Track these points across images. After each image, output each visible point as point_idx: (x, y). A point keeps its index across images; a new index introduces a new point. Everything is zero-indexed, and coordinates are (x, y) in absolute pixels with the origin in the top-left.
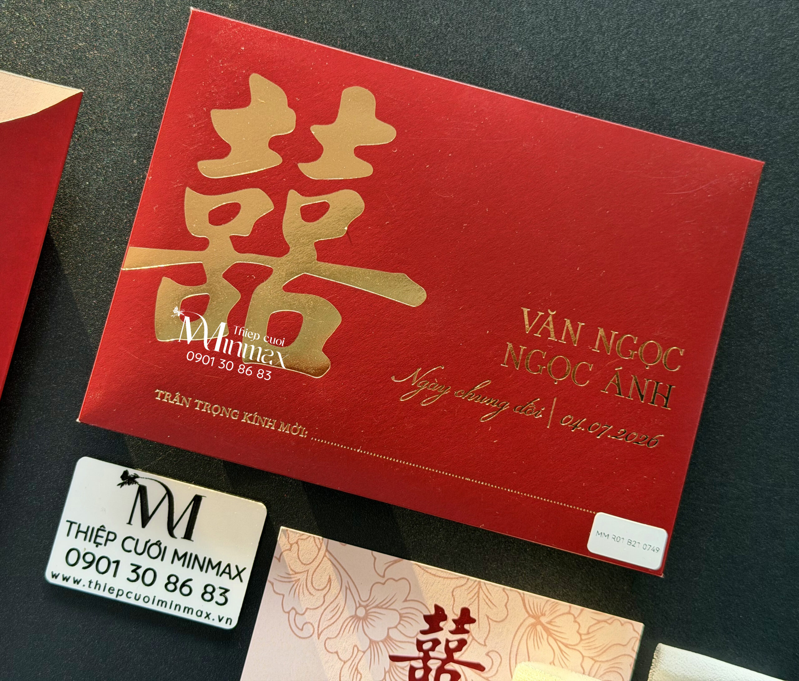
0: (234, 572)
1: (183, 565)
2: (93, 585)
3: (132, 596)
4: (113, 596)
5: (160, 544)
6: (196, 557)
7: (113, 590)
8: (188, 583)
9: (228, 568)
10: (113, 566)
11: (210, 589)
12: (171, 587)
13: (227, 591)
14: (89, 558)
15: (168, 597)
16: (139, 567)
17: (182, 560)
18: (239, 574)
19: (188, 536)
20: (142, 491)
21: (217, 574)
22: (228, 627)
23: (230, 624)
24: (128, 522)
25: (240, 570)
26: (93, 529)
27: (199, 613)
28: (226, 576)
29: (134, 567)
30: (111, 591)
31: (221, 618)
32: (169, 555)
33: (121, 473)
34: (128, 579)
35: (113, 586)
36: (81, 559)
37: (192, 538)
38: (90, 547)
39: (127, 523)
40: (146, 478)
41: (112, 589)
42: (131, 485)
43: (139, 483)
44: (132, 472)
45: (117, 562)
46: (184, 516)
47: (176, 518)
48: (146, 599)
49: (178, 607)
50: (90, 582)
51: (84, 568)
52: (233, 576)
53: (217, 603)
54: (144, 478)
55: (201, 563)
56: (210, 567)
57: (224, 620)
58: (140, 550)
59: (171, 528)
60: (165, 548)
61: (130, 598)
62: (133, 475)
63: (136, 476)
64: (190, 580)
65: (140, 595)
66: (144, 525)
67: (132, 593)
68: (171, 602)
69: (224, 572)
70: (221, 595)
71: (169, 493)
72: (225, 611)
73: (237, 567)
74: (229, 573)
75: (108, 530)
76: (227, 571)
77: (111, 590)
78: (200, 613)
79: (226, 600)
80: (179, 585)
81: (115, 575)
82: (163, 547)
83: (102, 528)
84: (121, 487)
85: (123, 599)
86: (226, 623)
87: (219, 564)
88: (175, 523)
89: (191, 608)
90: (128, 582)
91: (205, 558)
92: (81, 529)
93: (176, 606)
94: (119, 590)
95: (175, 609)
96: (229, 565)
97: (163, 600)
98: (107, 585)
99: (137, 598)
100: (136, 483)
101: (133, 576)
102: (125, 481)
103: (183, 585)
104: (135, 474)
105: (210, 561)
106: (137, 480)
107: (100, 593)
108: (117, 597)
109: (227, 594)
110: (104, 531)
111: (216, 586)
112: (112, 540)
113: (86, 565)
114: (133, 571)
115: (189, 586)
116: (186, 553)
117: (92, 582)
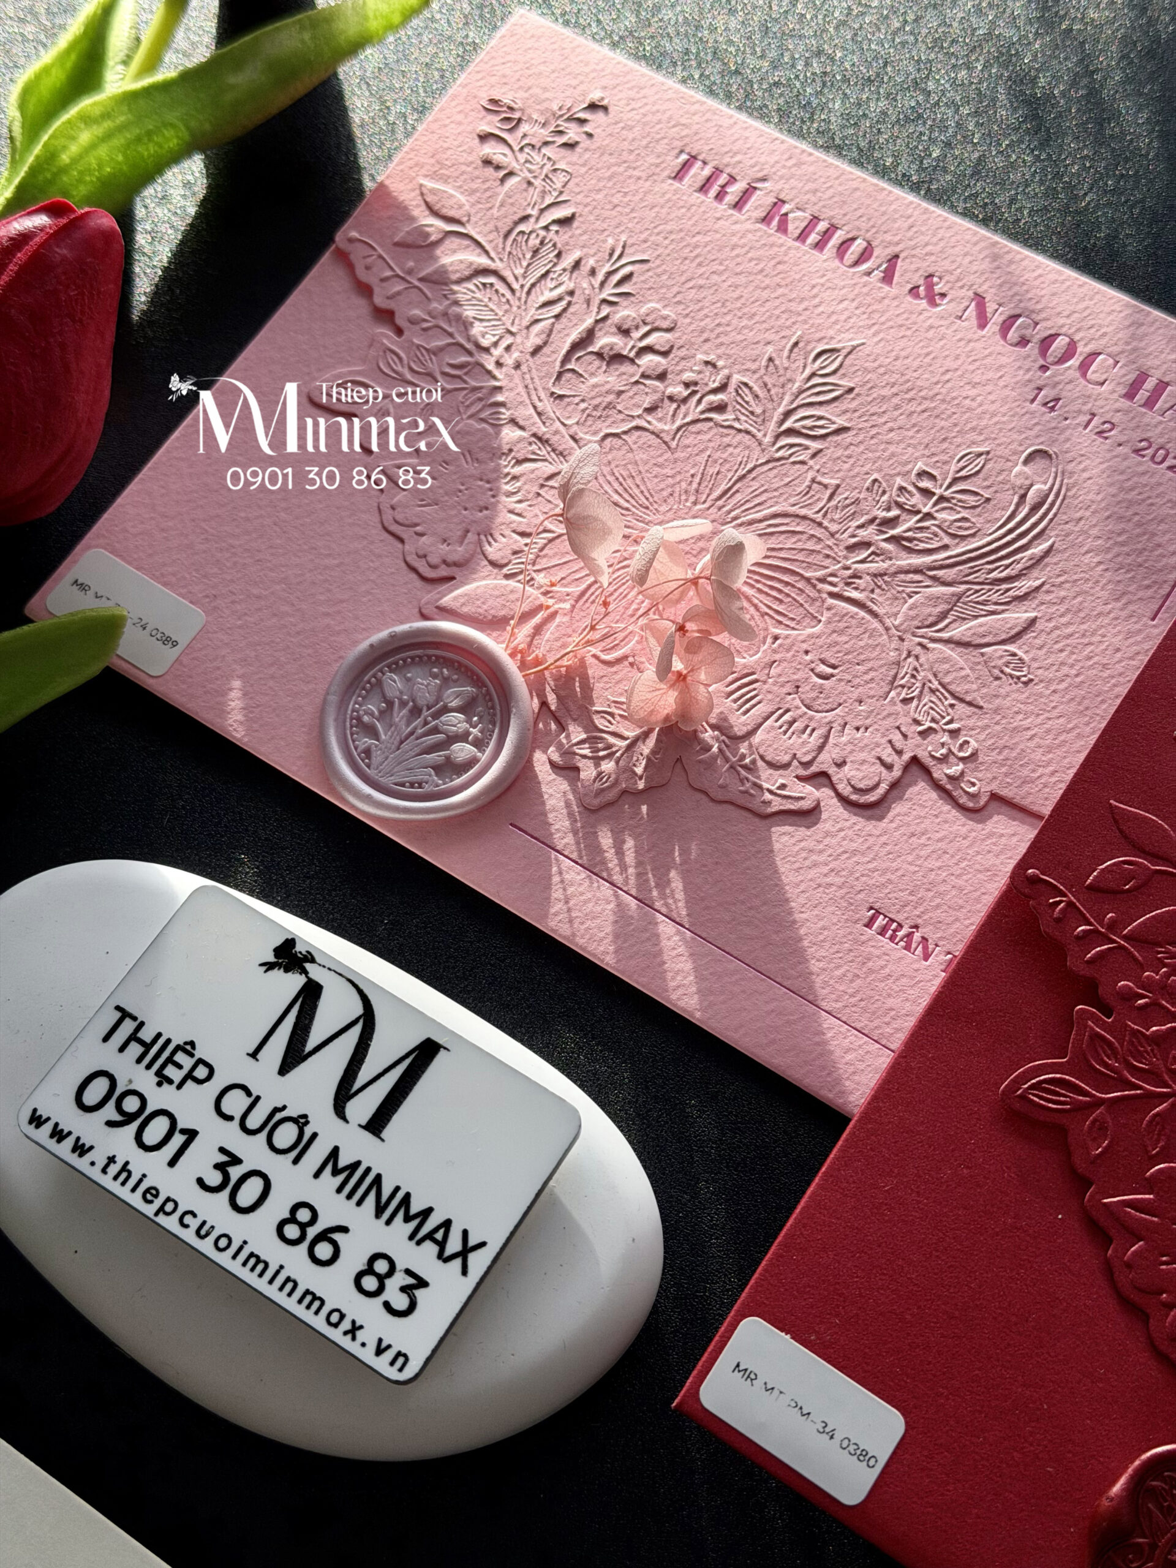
0: (454, 1245)
1: (339, 1190)
2: (113, 1169)
3: (194, 1224)
4: (149, 1210)
5: (307, 1123)
6: (378, 1179)
7: (156, 1196)
8: (336, 1236)
9: (442, 1231)
10: (178, 1140)
11: (381, 1267)
12: (292, 1231)
13: (422, 1283)
14: (131, 1104)
15: (274, 1252)
16: (236, 1161)
17: (341, 1178)
18: (464, 1254)
19: (376, 1125)
20: (311, 993)
21: (411, 1238)
22: (392, 1373)
23: (401, 1370)
24: (251, 1051)
25: (472, 1242)
26: (168, 1041)
27: (335, 1318)
28: (430, 1248)
29: (224, 1158)
30: (149, 1197)
31: (384, 1345)
32: (316, 1155)
34: (200, 1182)
35: (159, 1187)
36: (111, 1104)
37: (383, 1135)
38: (144, 1080)
39: (248, 1054)
40: (329, 969)
41: (154, 1192)
42: (290, 974)
43: (311, 975)
45: (191, 1135)
46: (381, 1079)
47: (363, 1076)
48: (223, 1242)
49: (290, 1286)
50: (112, 1160)
51: (110, 1124)
52: (448, 1253)
53: (387, 1305)
54: (324, 966)
55: (384, 1198)
56: (401, 1214)
57: (389, 1355)
58: (253, 1122)
59: (344, 1094)
60: (314, 1136)
61: (186, 1226)
62: (304, 952)
63: (310, 958)
64: (344, 1230)
66: (285, 1068)
67: (195, 1215)
68: (277, 1267)
69: (430, 1236)
70: (403, 1289)
71: (368, 1019)
72: (398, 1333)
73: (465, 1233)
74: (442, 1245)
75: (198, 1054)
76: (439, 1236)
77: (151, 1194)
79: (412, 1307)
80: (312, 1232)
81: (172, 1163)
82: (308, 1131)
83: (188, 1048)
84: (266, 971)
85: (170, 1223)
86: (392, 1363)
87: (427, 1213)
88: (356, 1087)
89: (319, 1299)
90: (197, 1187)
91: (397, 1189)
92: (140, 1035)
93: (288, 1279)
94: (168, 1199)
95: (281, 1289)
96: (447, 1224)
97: (263, 1257)
98: (145, 1180)
99: (203, 1232)
101: (214, 1179)
102: (281, 961)
103: (324, 1236)
104: (308, 952)
105: (407, 1199)
106: (308, 966)
107: (124, 1193)
108: (156, 1214)
109: (419, 1293)
110: (192, 1055)
111: (400, 1265)
112: (200, 1082)
113: (118, 1118)
114: (218, 1167)
115: (335, 1244)
116: (358, 1164)
117: (115, 1162)
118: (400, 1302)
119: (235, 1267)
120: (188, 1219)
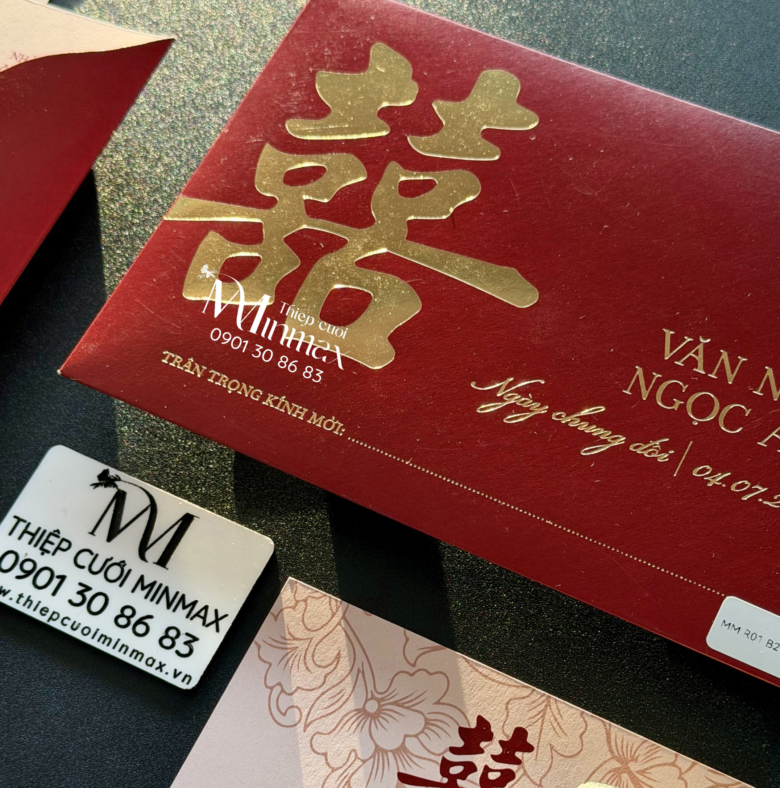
0: (211, 617)
1: (146, 597)
2: (23, 601)
3: (69, 623)
4: (44, 619)
5: (125, 565)
6: (166, 589)
7: (47, 612)
8: (146, 621)
9: (204, 611)
10: (56, 581)
11: (172, 633)
12: (123, 621)
13: (195, 639)
14: (28, 566)
15: (114, 633)
16: (88, 589)
17: (146, 591)
18: (217, 621)
19: (163, 561)
20: (120, 497)
21: (187, 616)
22: (184, 686)
23: (188, 683)
24: (91, 531)
25: (220, 616)
26: (45, 531)
28: (198, 621)
29: (82, 588)
30: (43, 612)
31: (177, 672)
32: (132, 581)
33: (100, 472)
34: (70, 602)
35: (48, 607)
36: (17, 567)
37: (167, 566)
38: (34, 553)
39: (90, 533)
40: (129, 483)
41: (46, 610)
42: (108, 488)
43: (119, 488)
44: (113, 472)
45: (62, 578)
46: (164, 537)
47: (154, 536)
48: (86, 630)
49: (124, 649)
50: (21, 596)
51: (18, 577)
52: (208, 622)
53: (177, 652)
54: (126, 482)
55: (171, 599)
56: (181, 606)
57: (181, 677)
58: (95, 568)
59: (143, 548)
60: (130, 571)
61: (65, 625)
62: (115, 476)
63: (118, 479)
64: (150, 617)
65: (80, 624)
66: (110, 538)
67: (69, 619)
68: (116, 640)
69: (197, 615)
70: (186, 643)
71: (153, 506)
72: (184, 666)
73: (216, 611)
74: (204, 618)
75: (62, 536)
76: (202, 614)
77: (44, 611)
78: (151, 661)
79: (191, 651)
80: (133, 620)
81: (54, 594)
82: (126, 570)
83: (56, 533)
84: (94, 488)
85: (56, 625)
86: (183, 681)
87: (194, 603)
88: (151, 542)
89: (141, 653)
90: (69, 605)
92: (29, 529)
93: (123, 646)
94: (54, 613)
95: (120, 650)
96: (206, 608)
97: (108, 636)
98: (40, 604)
99: (75, 627)
100: (115, 486)
101: (78, 599)
102: (102, 482)
103: (140, 621)
104: (117, 476)
105: (183, 597)
106: (117, 483)
107: (29, 612)
108: (49, 620)
109: (194, 644)
110: (58, 537)
111: (183, 632)
112: (64, 550)
113: (22, 574)
114: (79, 593)
115: (146, 624)
116: (155, 583)
117: (23, 597)
118: (185, 650)
119: (94, 643)
120: (66, 621)
